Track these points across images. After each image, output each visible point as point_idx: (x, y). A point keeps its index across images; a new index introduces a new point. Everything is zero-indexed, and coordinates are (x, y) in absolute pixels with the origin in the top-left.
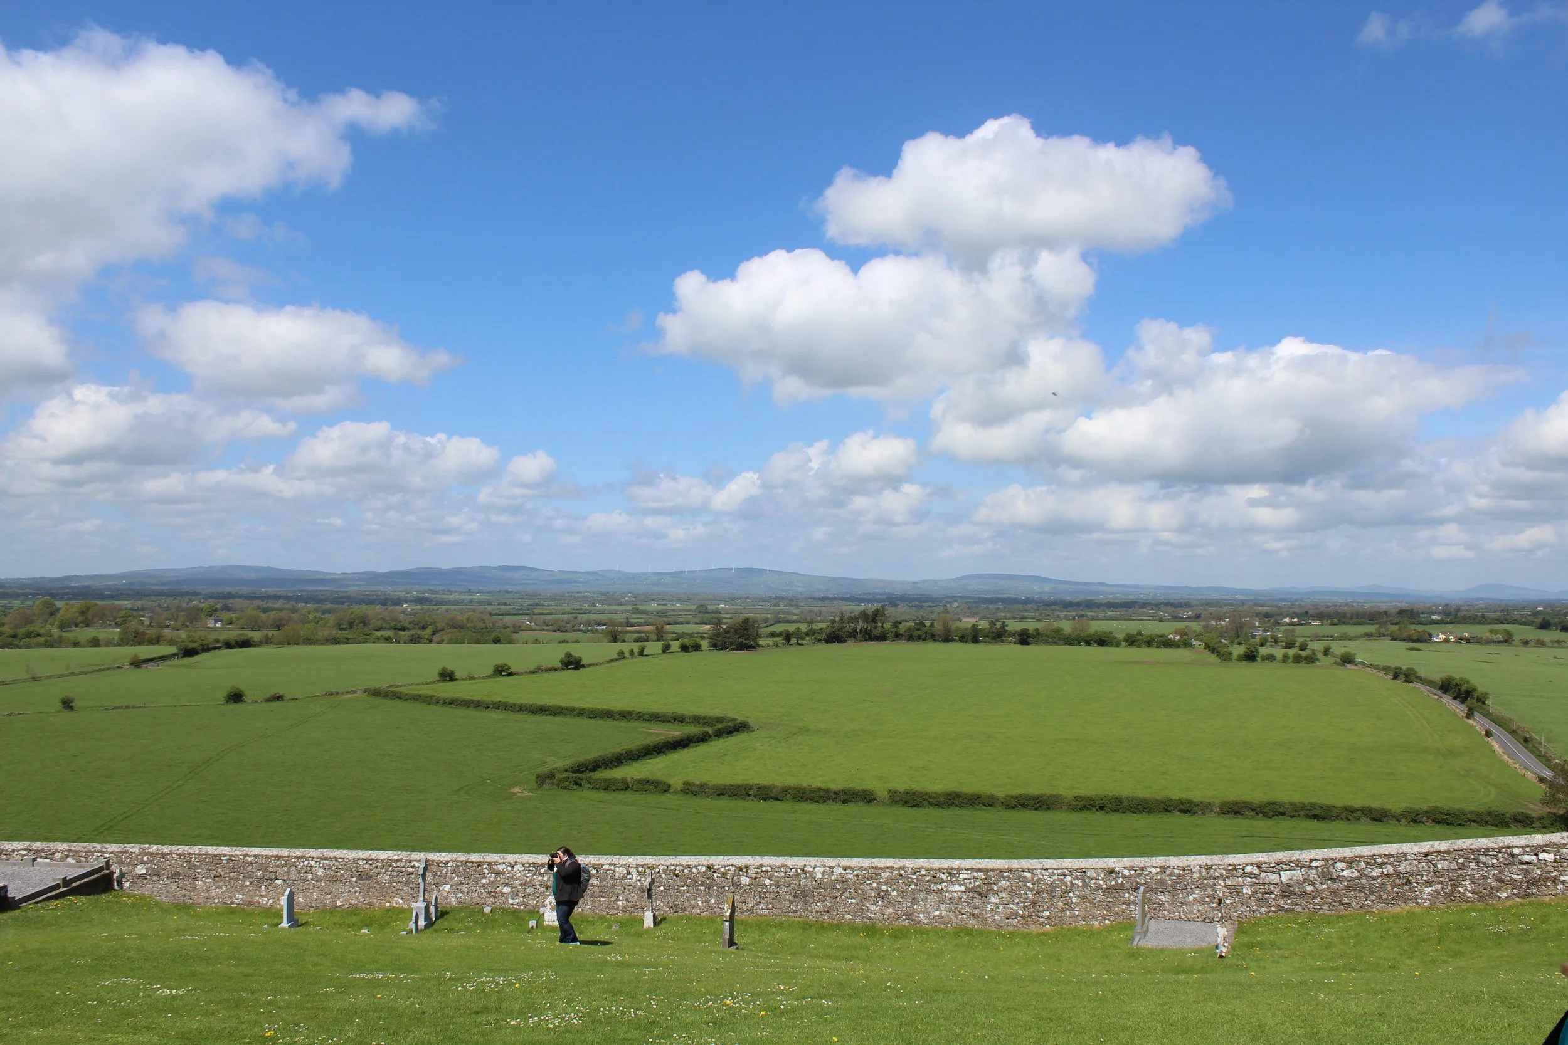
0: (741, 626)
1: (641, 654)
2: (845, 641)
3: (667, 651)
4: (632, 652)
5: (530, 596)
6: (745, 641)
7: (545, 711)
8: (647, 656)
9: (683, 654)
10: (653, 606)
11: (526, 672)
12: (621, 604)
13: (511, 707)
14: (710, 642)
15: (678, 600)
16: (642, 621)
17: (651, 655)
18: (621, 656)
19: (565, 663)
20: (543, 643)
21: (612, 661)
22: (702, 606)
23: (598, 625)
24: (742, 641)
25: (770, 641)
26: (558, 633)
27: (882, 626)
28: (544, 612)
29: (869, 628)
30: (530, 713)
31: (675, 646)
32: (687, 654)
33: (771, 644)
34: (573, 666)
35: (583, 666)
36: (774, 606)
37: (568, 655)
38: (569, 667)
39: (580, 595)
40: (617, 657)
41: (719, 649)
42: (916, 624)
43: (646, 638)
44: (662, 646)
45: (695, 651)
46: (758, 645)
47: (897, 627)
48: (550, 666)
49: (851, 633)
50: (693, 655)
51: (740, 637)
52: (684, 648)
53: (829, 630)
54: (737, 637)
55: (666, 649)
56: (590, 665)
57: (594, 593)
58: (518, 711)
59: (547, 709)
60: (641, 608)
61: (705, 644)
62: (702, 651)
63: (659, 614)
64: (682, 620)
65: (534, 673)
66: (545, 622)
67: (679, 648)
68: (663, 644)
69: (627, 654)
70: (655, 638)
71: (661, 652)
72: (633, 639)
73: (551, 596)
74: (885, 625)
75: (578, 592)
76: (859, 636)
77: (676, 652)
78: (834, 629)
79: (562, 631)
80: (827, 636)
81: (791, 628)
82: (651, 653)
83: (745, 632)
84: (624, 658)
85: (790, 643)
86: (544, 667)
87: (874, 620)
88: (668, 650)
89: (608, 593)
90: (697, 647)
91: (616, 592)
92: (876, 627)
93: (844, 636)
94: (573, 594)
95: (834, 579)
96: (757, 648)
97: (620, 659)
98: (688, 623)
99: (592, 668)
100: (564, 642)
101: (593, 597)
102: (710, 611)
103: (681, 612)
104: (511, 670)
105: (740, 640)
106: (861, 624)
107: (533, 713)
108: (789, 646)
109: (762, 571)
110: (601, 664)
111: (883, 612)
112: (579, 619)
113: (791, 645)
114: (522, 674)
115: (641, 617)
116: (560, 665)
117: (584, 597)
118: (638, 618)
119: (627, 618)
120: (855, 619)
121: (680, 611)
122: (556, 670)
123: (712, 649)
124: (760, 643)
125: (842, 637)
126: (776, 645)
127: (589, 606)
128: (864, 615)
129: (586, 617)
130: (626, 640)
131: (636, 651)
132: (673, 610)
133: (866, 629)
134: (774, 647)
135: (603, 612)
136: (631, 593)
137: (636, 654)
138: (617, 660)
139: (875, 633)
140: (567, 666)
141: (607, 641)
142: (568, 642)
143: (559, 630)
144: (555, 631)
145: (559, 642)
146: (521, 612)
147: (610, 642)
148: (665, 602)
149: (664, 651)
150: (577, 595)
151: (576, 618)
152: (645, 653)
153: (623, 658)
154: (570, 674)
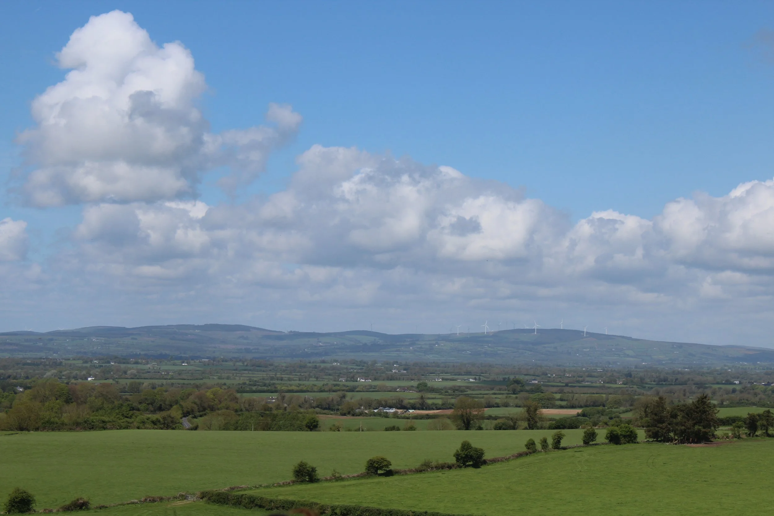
0: (697, 408)
1: (557, 445)
3: (591, 443)
4: (544, 442)
6: (703, 430)
8: (564, 449)
9: (613, 447)
11: (411, 471)
12: (391, 379)
14: (649, 431)
17: (570, 448)
18: (531, 448)
19: (462, 457)
21: (520, 455)
24: (699, 430)
25: (729, 430)
31: (602, 434)
32: (619, 447)
33: (731, 434)
34: (471, 463)
35: (485, 462)
37: (466, 446)
38: (467, 464)
40: (525, 450)
41: (660, 441)
44: (583, 434)
45: (629, 442)
46: (714, 436)
48: (441, 462)
50: (626, 449)
51: (695, 424)
52: (614, 439)
54: (691, 423)
55: (589, 440)
56: (494, 461)
61: (641, 434)
62: (638, 443)
65: (421, 471)
67: (607, 438)
68: (585, 433)
69: (539, 446)
71: (582, 443)
77: (603, 444)
81: (758, 411)
82: (570, 445)
84: (535, 451)
85: (756, 434)
86: (434, 464)
88: (593, 441)
90: (631, 438)
97: (530, 453)
99: (498, 466)
104: (391, 468)
105: (696, 427)
108: (755, 438)
110: (508, 460)
113: (758, 436)
114: (405, 473)
116: (455, 460)
122: (450, 467)
123: (651, 440)
124: (716, 432)
126: (737, 436)
127: (348, 380)
131: (550, 441)
134: (737, 440)
135: (374, 389)
136: (396, 363)
137: (550, 446)
138: (526, 454)
140: (464, 462)
149: (587, 443)
152: (563, 444)
153: (534, 452)
154: (467, 474)
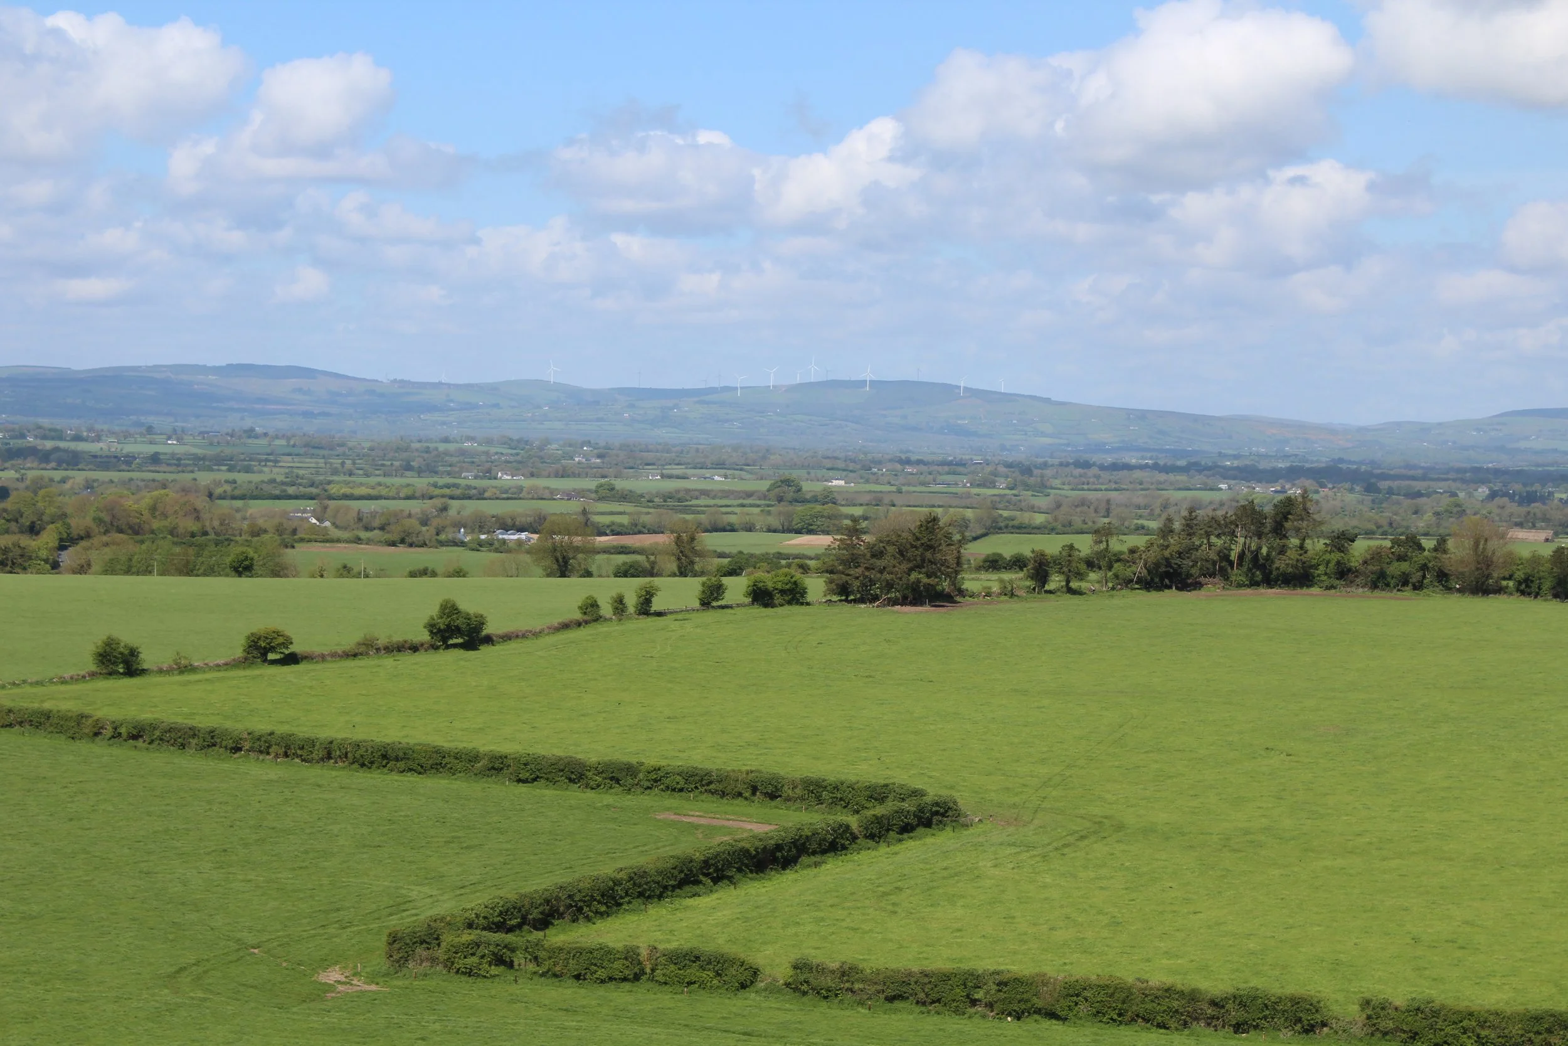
0: (918, 539)
1: (645, 608)
2: (1198, 586)
3: (714, 604)
4: (619, 604)
5: (312, 446)
6: (925, 580)
7: (397, 759)
8: (659, 614)
9: (758, 611)
10: (651, 482)
11: (334, 655)
12: (563, 474)
13: (302, 748)
14: (831, 581)
15: (720, 465)
16: (625, 520)
17: (671, 613)
18: (590, 613)
19: (440, 630)
20: (367, 576)
21: (566, 626)
22: (787, 482)
23: (506, 528)
24: (918, 581)
25: (992, 581)
26: (401, 549)
27: (1301, 547)
28: (358, 491)
29: (1264, 551)
30: (356, 766)
31: (736, 588)
32: (769, 611)
33: (996, 588)
34: (460, 641)
35: (488, 640)
36: (979, 486)
37: (449, 609)
38: (451, 642)
39: (452, 447)
40: (578, 616)
41: (855, 601)
42: (1396, 542)
43: (647, 565)
44: (700, 588)
45: (790, 603)
46: (961, 592)
47: (1341, 549)
48: (398, 638)
49: (1214, 563)
50: (785, 616)
51: (911, 570)
52: (761, 596)
53: (1153, 555)
54: (905, 566)
55: (711, 598)
56: (507, 638)
57: (489, 442)
58: (322, 759)
59: (401, 754)
60: (620, 484)
61: (816, 586)
62: (808, 604)
63: (670, 503)
64: (733, 519)
65: (355, 655)
66: (360, 519)
67: (748, 594)
68: (703, 584)
69: (606, 610)
70: (673, 566)
71: (696, 604)
72: (611, 570)
73: (371, 449)
74: (1308, 543)
75: (446, 440)
76: (1236, 574)
77: (738, 605)
78: (1167, 553)
79: (411, 545)
80: (1149, 572)
81: (1052, 546)
82: (672, 607)
83: (928, 555)
84: (598, 619)
85: (1047, 587)
86: (382, 641)
87: (1279, 529)
88: (716, 599)
89: (526, 442)
90: (795, 595)
91: (547, 442)
92: (1282, 551)
93: (1195, 571)
94: (432, 445)
95: (1143, 415)
96: (958, 599)
97: (586, 622)
98: (750, 528)
99: (513, 645)
100: (424, 573)
101: (487, 453)
102: (808, 497)
103: (727, 497)
104: (293, 648)
105: (914, 576)
106: (1241, 540)
107: (363, 765)
108: (1044, 595)
109: (948, 390)
110: (536, 634)
111: (1305, 509)
112: (452, 512)
113: (1050, 592)
114: (323, 658)
115: (620, 509)
116: (425, 636)
117: (463, 452)
118: (612, 513)
119: (584, 512)
120: (1226, 527)
121: (727, 494)
122: (415, 649)
123: (835, 598)
124: (968, 585)
125: (1189, 575)
126: (1009, 593)
127: (476, 477)
128: (1250, 514)
129: (471, 507)
130: (593, 569)
131: (631, 601)
132: (705, 493)
133: (1256, 555)
134: (1003, 598)
135: (514, 494)
136: (588, 443)
137: (631, 609)
138: (579, 624)
139: (1281, 564)
140: (444, 640)
141: (540, 571)
142: (434, 574)
143: (402, 541)
144: (393, 544)
145: (413, 575)
146: (291, 490)
147: (548, 575)
148: (678, 471)
149: (705, 604)
150: (442, 447)
151: (445, 509)
152: (656, 606)
153: (596, 620)
154: (452, 660)
